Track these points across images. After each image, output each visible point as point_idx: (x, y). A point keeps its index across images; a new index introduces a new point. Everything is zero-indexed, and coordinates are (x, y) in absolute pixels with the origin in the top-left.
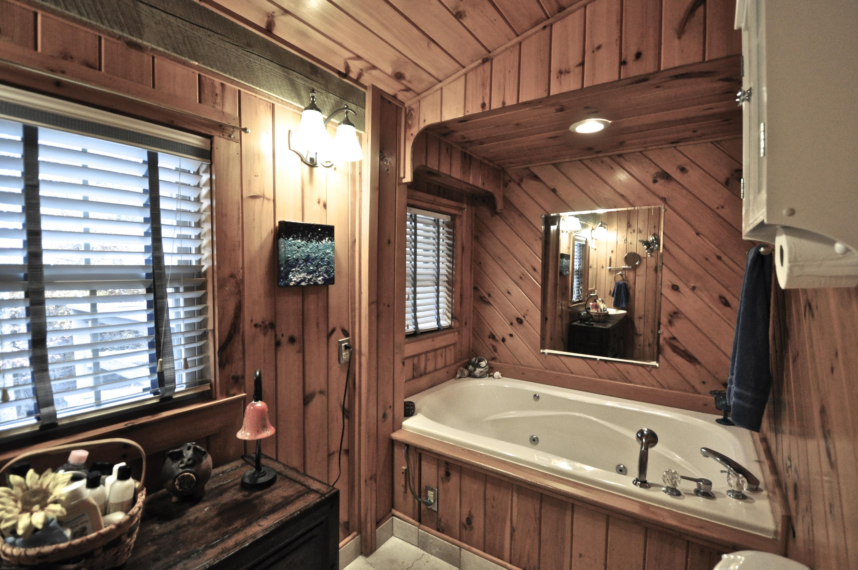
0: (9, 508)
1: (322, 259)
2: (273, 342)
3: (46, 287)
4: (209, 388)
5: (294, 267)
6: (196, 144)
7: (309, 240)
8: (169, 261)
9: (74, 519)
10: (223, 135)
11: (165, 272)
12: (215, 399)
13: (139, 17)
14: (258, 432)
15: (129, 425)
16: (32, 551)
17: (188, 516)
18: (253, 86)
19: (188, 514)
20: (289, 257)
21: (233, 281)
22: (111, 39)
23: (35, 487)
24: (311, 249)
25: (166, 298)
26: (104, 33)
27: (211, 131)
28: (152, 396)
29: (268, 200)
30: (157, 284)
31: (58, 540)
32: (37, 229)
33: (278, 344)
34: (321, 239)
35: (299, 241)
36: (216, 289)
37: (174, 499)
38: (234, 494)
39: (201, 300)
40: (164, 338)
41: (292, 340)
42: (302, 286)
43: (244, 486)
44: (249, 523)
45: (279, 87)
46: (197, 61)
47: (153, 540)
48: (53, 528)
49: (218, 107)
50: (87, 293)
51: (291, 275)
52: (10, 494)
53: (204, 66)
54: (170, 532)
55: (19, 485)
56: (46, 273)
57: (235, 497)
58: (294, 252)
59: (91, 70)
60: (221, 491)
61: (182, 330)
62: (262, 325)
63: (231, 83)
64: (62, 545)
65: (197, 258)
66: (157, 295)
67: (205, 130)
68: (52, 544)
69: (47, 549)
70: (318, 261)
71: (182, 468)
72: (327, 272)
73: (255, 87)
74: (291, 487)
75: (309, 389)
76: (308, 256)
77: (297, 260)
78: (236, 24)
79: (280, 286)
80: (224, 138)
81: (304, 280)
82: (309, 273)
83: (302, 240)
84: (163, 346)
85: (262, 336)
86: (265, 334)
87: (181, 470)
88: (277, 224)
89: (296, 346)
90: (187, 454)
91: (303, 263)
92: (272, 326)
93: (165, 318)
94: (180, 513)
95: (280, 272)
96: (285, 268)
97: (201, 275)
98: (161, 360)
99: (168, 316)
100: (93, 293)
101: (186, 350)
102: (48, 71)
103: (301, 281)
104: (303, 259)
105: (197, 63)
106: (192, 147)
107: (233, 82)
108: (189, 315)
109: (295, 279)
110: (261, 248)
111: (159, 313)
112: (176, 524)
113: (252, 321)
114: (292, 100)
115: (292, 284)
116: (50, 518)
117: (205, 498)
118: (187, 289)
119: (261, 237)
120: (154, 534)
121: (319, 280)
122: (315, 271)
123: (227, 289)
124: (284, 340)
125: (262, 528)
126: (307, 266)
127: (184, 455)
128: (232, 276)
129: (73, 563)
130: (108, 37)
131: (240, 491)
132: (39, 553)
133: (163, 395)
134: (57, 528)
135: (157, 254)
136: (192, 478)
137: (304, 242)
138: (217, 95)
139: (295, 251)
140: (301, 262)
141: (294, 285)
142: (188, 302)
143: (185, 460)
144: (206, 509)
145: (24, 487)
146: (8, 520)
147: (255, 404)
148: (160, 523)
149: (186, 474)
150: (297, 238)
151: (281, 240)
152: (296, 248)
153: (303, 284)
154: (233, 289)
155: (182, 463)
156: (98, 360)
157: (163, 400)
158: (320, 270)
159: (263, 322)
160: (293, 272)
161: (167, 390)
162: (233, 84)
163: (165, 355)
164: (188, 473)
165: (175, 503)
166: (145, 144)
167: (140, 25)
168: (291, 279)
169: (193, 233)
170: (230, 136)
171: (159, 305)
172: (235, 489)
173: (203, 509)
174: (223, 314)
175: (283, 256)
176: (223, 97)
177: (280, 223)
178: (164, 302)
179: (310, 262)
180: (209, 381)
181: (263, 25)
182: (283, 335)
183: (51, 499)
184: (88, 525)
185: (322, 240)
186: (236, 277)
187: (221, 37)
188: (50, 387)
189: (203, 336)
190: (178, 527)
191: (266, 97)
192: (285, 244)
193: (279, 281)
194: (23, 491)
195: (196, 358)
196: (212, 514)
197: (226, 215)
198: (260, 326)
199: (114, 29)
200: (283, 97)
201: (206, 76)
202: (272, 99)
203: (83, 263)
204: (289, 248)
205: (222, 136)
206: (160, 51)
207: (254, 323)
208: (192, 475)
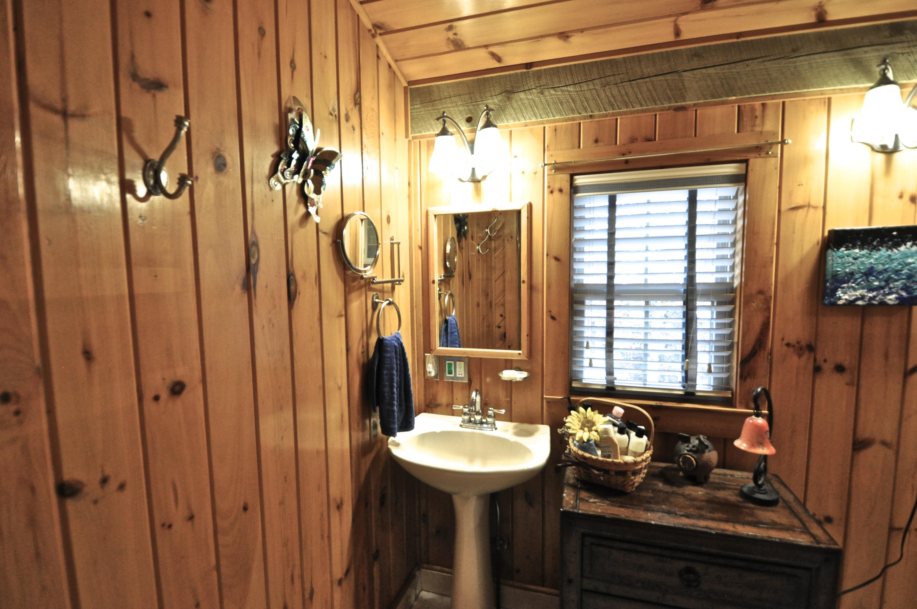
0: (574, 423)
1: (897, 272)
2: (811, 367)
3: (615, 298)
4: (730, 396)
5: (847, 282)
6: (731, 172)
7: (876, 248)
8: (700, 279)
9: (605, 447)
10: (760, 155)
11: (696, 288)
12: (735, 407)
13: (683, 85)
14: (753, 445)
15: (659, 404)
16: (580, 452)
17: (685, 490)
18: (799, 91)
19: (686, 489)
20: (839, 271)
21: (761, 297)
22: (662, 112)
23: (590, 418)
24: (876, 259)
25: (696, 310)
26: (657, 111)
27: (747, 155)
28: (682, 388)
29: (815, 208)
30: (689, 298)
31: (593, 453)
32: (613, 261)
33: (817, 369)
34: (897, 245)
35: (857, 251)
36: (742, 304)
37: (681, 474)
38: (730, 495)
39: (731, 314)
40: (692, 343)
41: (840, 369)
42: (858, 305)
43: (742, 494)
44: (727, 521)
45: (836, 76)
46: (734, 96)
47: (654, 491)
48: (591, 445)
49: (758, 129)
50: (642, 303)
51: (840, 292)
52: (578, 417)
53: (742, 97)
54: (667, 493)
55: (583, 414)
56: (616, 289)
57: (729, 497)
58: (847, 265)
59: (650, 143)
60: (720, 487)
61: (714, 339)
62: (797, 345)
63: (773, 99)
64: (594, 457)
65: (730, 275)
66: (688, 307)
67: (739, 156)
68: (590, 454)
69: (587, 455)
70: (889, 274)
71: (688, 451)
72: (905, 288)
73: (802, 91)
74: (788, 518)
75: (864, 433)
76: (872, 268)
77: (852, 274)
78: (779, 37)
79: (824, 304)
80: (762, 157)
81: (862, 298)
82: (871, 290)
83: (862, 248)
84: (690, 349)
85: (795, 358)
86: (800, 356)
87: (686, 452)
88: (826, 234)
89: (846, 377)
90: (693, 442)
91: (861, 277)
92: (811, 348)
93: (694, 326)
94: (680, 485)
95: (825, 287)
96: (831, 284)
97: (733, 290)
98: (687, 360)
99: (696, 325)
100: (647, 303)
101: (715, 357)
102: (621, 156)
103: (857, 299)
104: (862, 273)
105: (734, 98)
106: (726, 176)
107: (773, 97)
108: (720, 326)
109: (846, 297)
110: (801, 262)
111: (689, 322)
112: (674, 490)
113: (783, 339)
114: (856, 82)
115: (841, 302)
116: (591, 439)
117: (705, 485)
118: (720, 304)
119: (802, 250)
120: (655, 487)
121: (890, 299)
122: (882, 288)
123: (754, 305)
124: (827, 367)
125: (735, 530)
126: (868, 281)
127: (691, 441)
128: (761, 292)
129: (597, 471)
130: (659, 113)
131: (736, 495)
132: (583, 455)
133: (687, 390)
134: (593, 446)
135: (691, 274)
136: (692, 461)
137: (865, 252)
138: (756, 117)
139: (849, 263)
140: (857, 276)
141: (844, 305)
142: (720, 315)
143: (691, 446)
144: (700, 493)
145: (585, 416)
146: (573, 430)
147: (754, 419)
148: (664, 484)
149: (688, 456)
150: (854, 247)
151: (830, 252)
152: (851, 259)
153: (860, 303)
154: (761, 305)
155: (688, 446)
156: (648, 352)
157: (687, 394)
158: (891, 285)
159: (798, 343)
160: (843, 288)
161: (689, 386)
162: (775, 99)
163: (691, 357)
164: (690, 457)
165: (681, 477)
166: (685, 186)
167: (683, 91)
168: (840, 297)
169: (728, 252)
170: (767, 153)
171: (689, 316)
172: (733, 492)
173: (698, 491)
174: (748, 329)
175: (830, 270)
176: (763, 116)
177: (830, 232)
178: (693, 313)
179: (874, 276)
180: (731, 389)
181: (812, 20)
182: (825, 361)
183: (594, 428)
184: (612, 455)
185: (900, 246)
186: (765, 294)
187: (760, 60)
188: (613, 364)
189: (730, 348)
190: (674, 493)
191: (817, 95)
192: (833, 256)
193: (823, 298)
194: (584, 418)
195: (724, 366)
196: (704, 498)
197: (758, 233)
198: (794, 346)
199: (664, 104)
200: (842, 84)
201: (745, 104)
202: (826, 94)
203: (643, 282)
204: (839, 261)
205: (758, 156)
206: (701, 103)
207: (786, 341)
208: (692, 459)
